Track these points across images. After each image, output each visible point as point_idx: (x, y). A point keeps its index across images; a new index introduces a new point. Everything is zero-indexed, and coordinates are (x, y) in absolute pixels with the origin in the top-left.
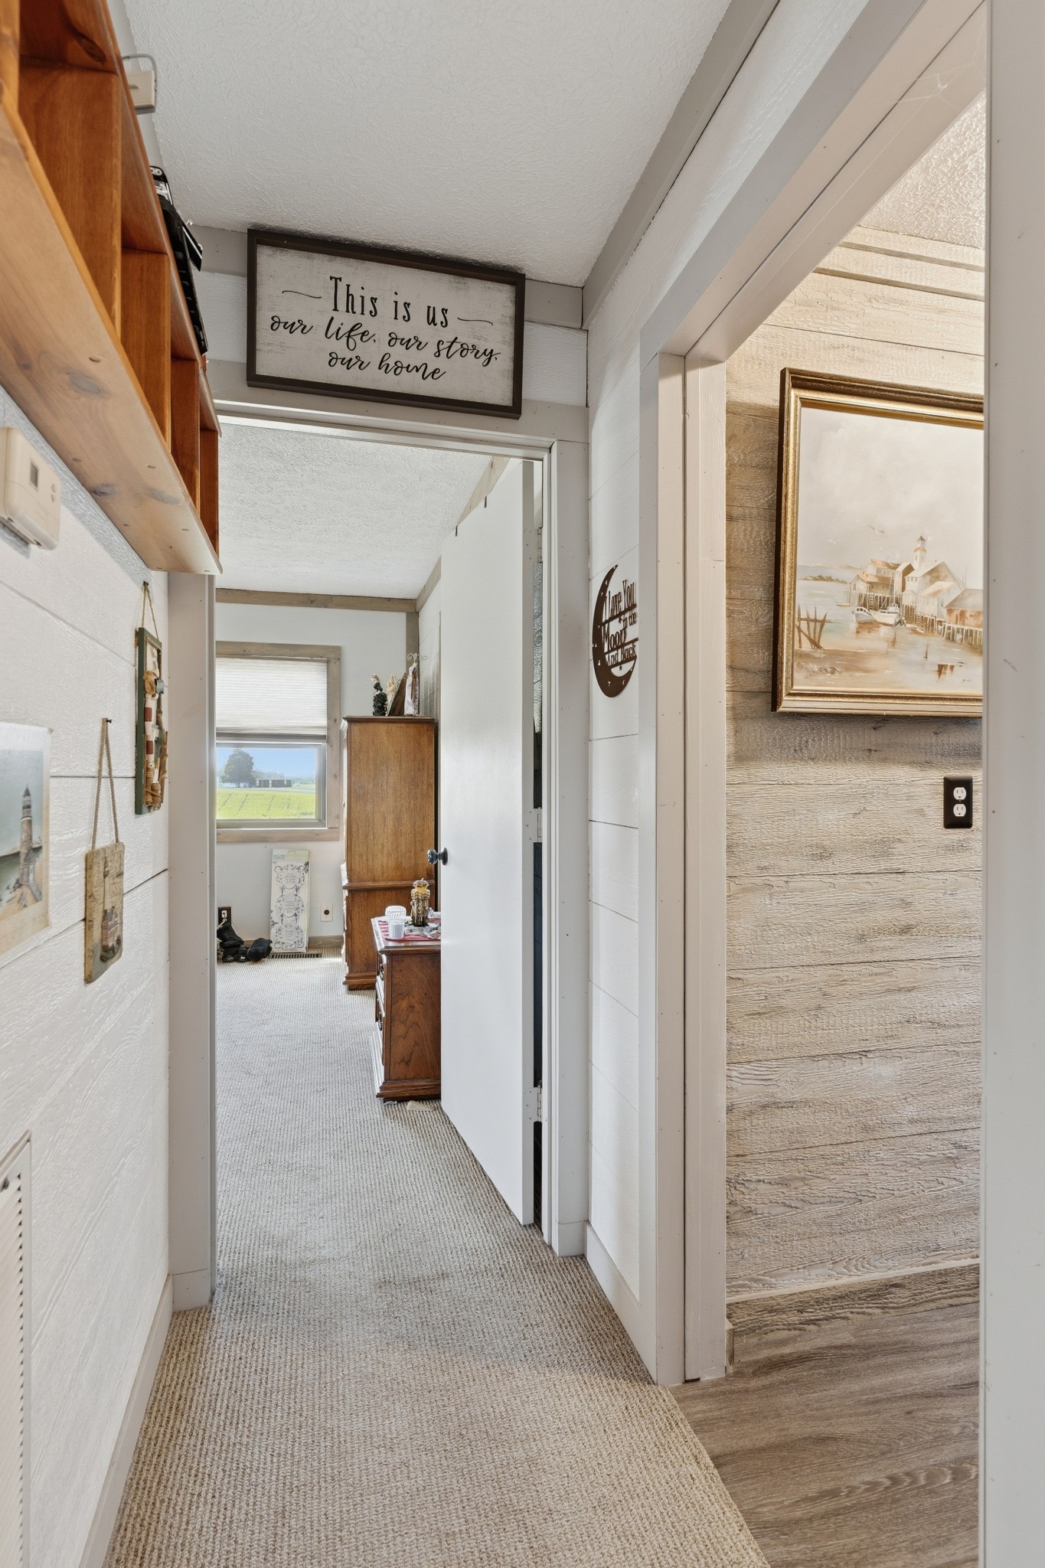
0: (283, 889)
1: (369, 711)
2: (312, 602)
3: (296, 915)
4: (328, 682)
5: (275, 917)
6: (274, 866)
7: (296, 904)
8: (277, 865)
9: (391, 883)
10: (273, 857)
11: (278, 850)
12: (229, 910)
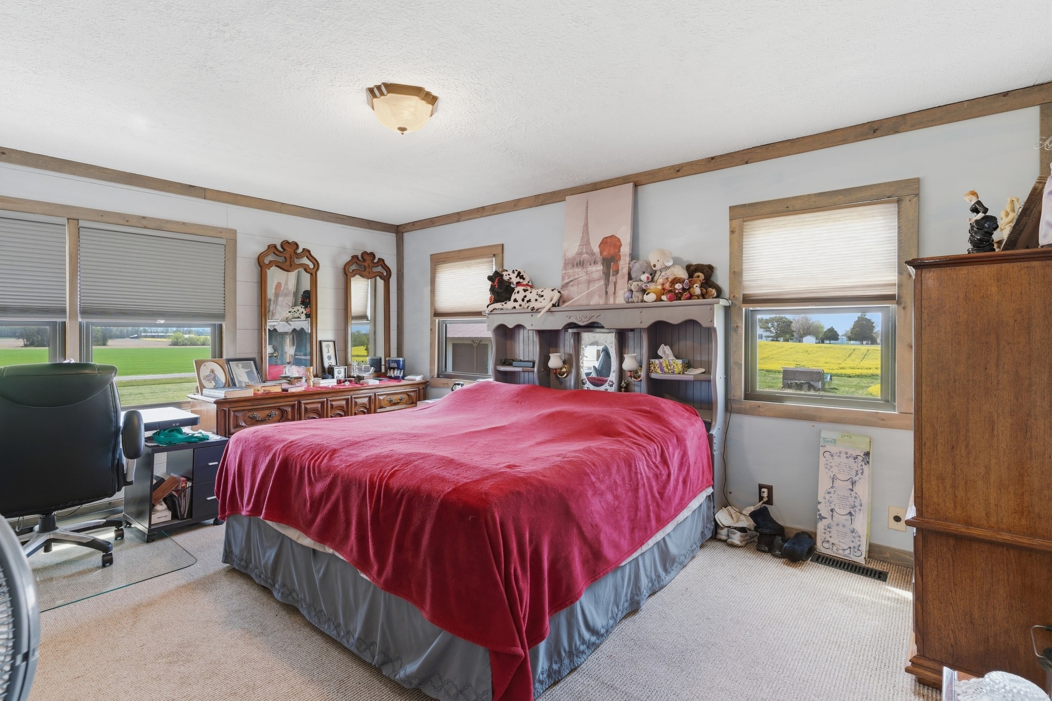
0: (833, 479)
1: (962, 246)
2: (875, 131)
3: (850, 514)
4: (899, 227)
5: (824, 510)
6: (822, 450)
7: (852, 500)
8: (826, 449)
9: (1006, 537)
10: (822, 440)
11: (828, 432)
12: (770, 489)
